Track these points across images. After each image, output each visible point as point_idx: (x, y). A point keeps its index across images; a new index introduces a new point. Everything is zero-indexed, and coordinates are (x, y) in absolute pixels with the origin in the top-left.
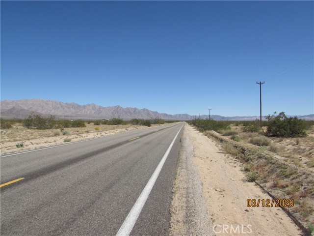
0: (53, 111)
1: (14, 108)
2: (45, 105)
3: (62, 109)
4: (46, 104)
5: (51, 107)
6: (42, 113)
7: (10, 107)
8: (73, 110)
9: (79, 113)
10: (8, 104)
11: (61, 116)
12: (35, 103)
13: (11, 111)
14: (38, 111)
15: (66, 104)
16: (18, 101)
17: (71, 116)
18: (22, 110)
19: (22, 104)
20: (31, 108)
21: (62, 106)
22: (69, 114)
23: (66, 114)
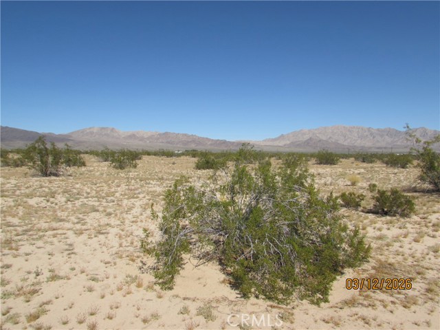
0: (359, 141)
1: (311, 138)
2: (348, 133)
3: (372, 138)
4: (349, 131)
5: (356, 135)
6: (344, 144)
7: (306, 137)
8: (388, 139)
9: (399, 143)
10: (304, 134)
11: (370, 148)
12: (335, 131)
13: (307, 143)
14: (339, 142)
15: (378, 130)
16: (316, 130)
17: (385, 148)
18: (320, 141)
19: (320, 133)
20: (330, 138)
21: (371, 134)
22: (383, 144)
23: (378, 145)
